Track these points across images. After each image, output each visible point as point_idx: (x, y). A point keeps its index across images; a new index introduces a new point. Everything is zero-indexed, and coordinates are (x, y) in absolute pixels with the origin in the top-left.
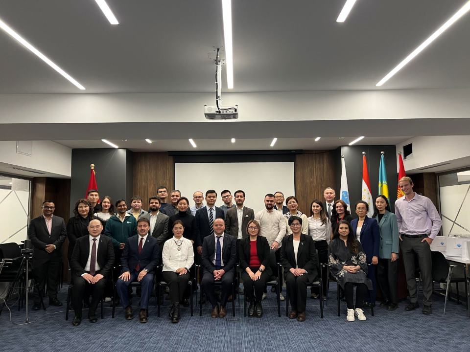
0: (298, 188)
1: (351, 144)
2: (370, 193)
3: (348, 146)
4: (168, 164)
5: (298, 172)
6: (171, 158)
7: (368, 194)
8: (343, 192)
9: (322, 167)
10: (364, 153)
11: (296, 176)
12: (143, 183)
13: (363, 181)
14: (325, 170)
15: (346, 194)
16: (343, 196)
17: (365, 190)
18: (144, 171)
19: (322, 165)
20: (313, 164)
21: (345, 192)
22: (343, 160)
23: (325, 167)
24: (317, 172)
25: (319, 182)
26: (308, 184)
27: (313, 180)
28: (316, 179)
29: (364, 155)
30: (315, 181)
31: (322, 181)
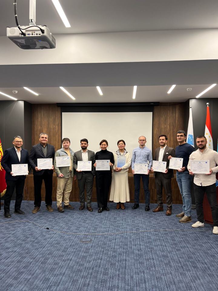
0: (155, 132)
1: (198, 97)
2: (211, 137)
3: (195, 98)
4: (57, 113)
5: (156, 120)
6: (59, 109)
7: (210, 137)
8: (189, 135)
9: (175, 116)
10: (208, 104)
11: (154, 123)
12: (39, 128)
13: (206, 126)
14: (177, 119)
15: (192, 138)
16: (189, 138)
17: (207, 134)
18: (40, 118)
19: (174, 115)
20: (167, 113)
21: (191, 136)
22: (191, 110)
23: (177, 116)
24: (170, 120)
25: (172, 128)
26: (163, 129)
27: (167, 126)
28: (169, 126)
29: (208, 106)
30: (168, 127)
31: (173, 127)
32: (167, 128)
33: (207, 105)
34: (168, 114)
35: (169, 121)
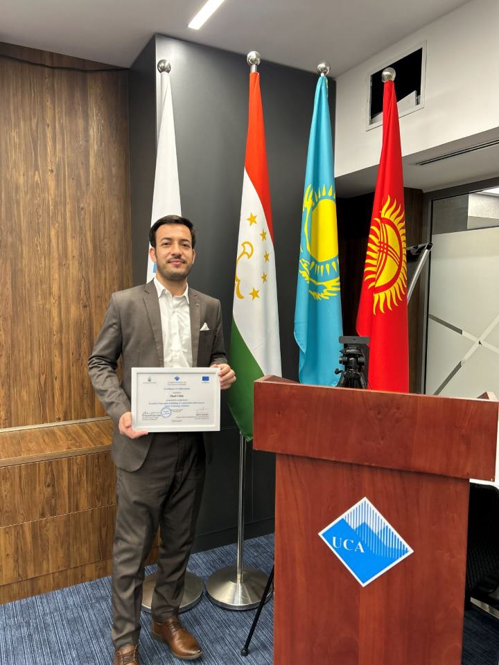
10: (252, 57)
14: (94, 147)
20: (43, 108)
23: (93, 132)
24: (59, 147)
25: (69, 191)
26: (22, 194)
27: (44, 181)
28: (58, 181)
29: (254, 69)
30: (52, 184)
31: (78, 185)
32: (45, 188)
33: (249, 67)
34: (49, 113)
35: (55, 152)
